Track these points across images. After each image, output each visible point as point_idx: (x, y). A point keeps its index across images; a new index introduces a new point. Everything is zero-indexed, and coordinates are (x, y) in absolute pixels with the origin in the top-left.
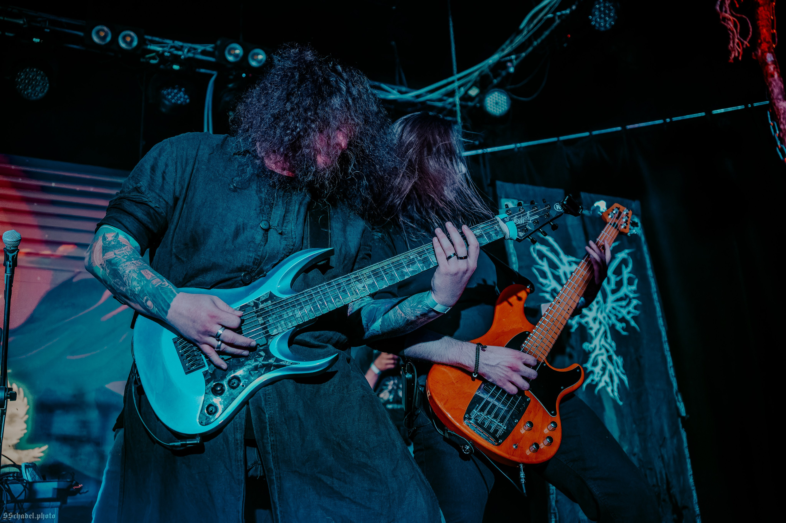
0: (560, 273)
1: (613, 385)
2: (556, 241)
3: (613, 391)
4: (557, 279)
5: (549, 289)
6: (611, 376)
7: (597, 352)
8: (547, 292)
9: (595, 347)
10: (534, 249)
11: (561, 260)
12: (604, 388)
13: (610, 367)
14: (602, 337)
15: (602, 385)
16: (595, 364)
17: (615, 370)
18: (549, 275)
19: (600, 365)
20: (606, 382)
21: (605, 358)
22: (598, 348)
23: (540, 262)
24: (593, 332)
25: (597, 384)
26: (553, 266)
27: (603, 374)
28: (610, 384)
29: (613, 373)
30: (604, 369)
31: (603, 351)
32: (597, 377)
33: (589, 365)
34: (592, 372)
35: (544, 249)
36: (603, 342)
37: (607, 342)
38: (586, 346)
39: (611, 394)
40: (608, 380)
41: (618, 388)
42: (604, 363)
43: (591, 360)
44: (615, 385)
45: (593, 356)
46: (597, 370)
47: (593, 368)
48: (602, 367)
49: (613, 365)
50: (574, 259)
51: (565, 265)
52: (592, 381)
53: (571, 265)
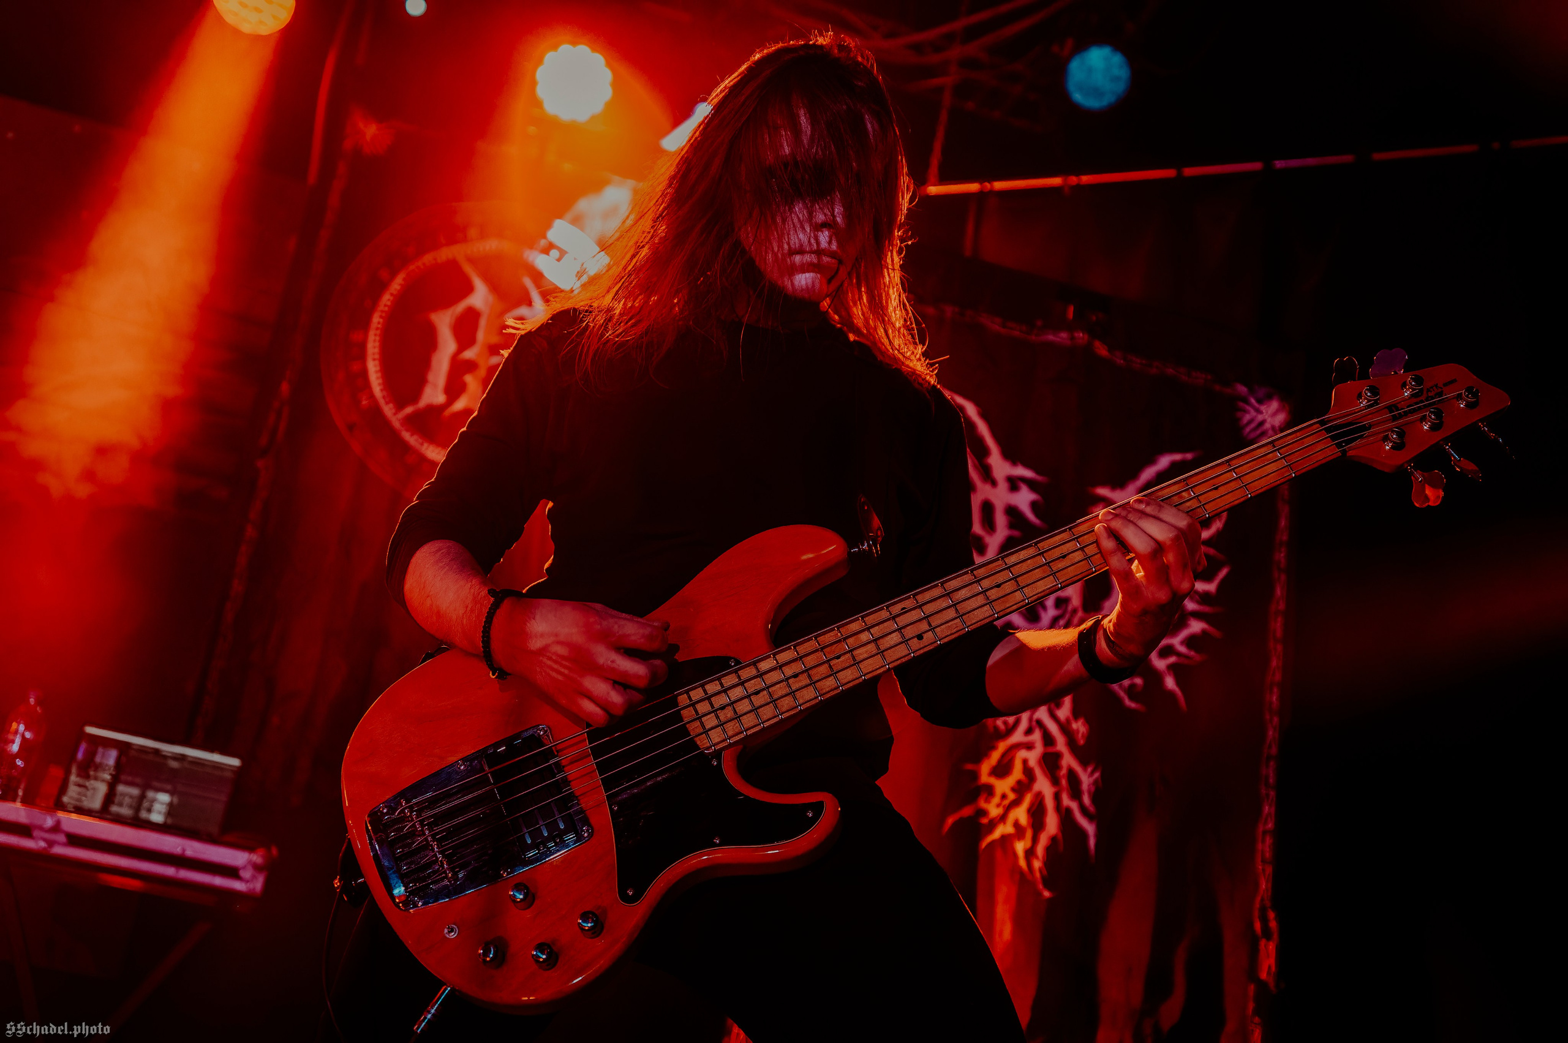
1: (1035, 840)
2: (983, 415)
3: (1030, 853)
6: (1037, 813)
7: (1018, 737)
12: (1006, 839)
13: (1043, 785)
15: (1003, 830)
16: (1002, 770)
17: (1057, 797)
19: (1017, 774)
20: (1016, 824)
21: (1033, 757)
25: (993, 824)
27: (1016, 803)
28: (1029, 834)
29: (1049, 803)
30: (1021, 789)
31: (1036, 736)
32: (998, 806)
33: (984, 770)
34: (990, 790)
39: (1022, 863)
40: (1023, 820)
41: (1048, 849)
42: (1028, 771)
43: (995, 756)
44: (1043, 840)
45: (1002, 746)
46: (1003, 786)
47: (992, 780)
48: (1019, 782)
49: (1055, 781)
50: (1029, 475)
51: (995, 484)
52: (982, 813)
53: (1015, 488)
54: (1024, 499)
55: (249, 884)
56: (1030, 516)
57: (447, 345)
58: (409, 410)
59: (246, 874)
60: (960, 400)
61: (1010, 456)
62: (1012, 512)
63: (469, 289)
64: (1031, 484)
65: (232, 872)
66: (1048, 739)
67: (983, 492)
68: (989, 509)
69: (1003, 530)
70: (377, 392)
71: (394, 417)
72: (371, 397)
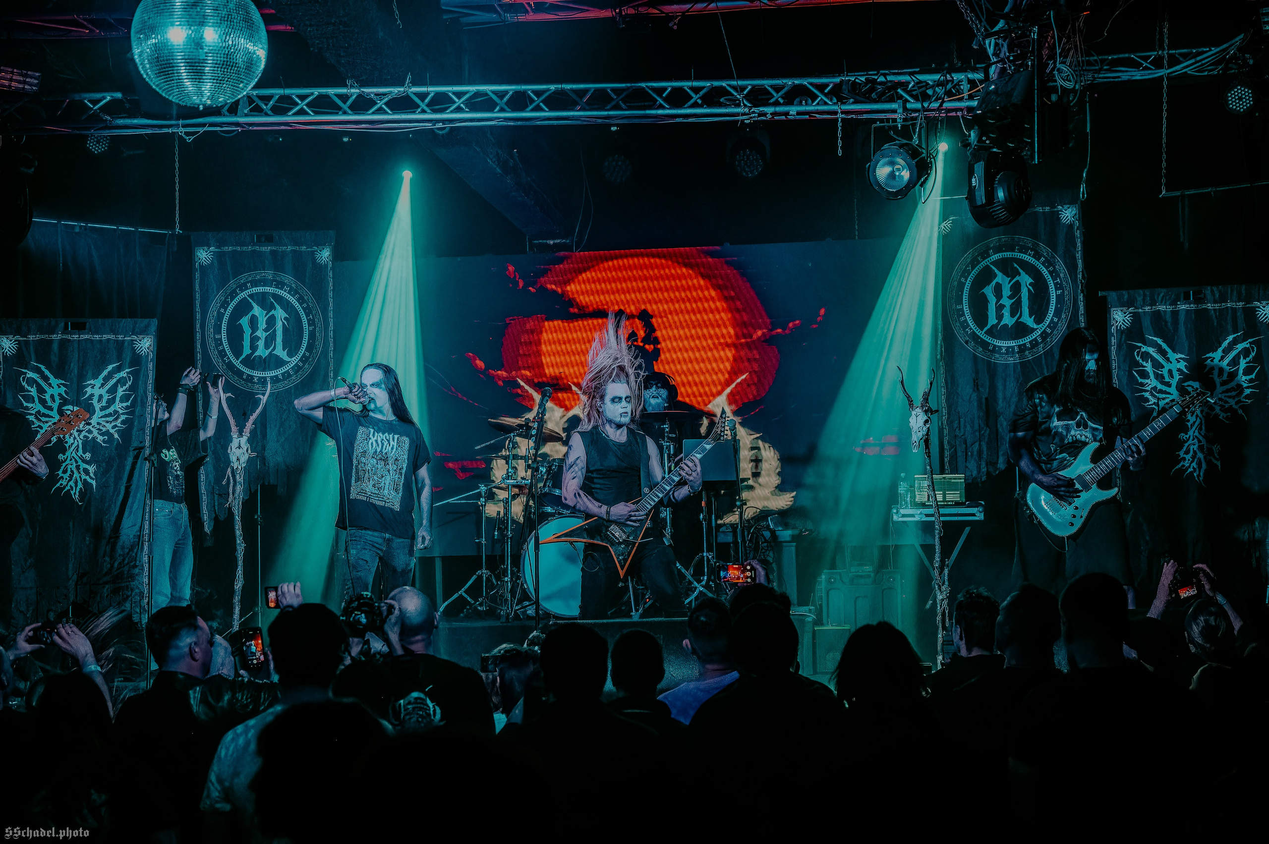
0: (1165, 372)
1: (1200, 471)
2: (1165, 341)
3: (1199, 476)
4: (1160, 378)
5: (1148, 388)
6: (1199, 463)
7: (1190, 442)
8: (1147, 391)
9: (1190, 437)
10: (1138, 353)
11: (1168, 360)
12: (1191, 473)
13: (1200, 455)
14: (1196, 427)
15: (1191, 470)
16: (1187, 452)
17: (1206, 457)
18: (1152, 375)
19: (1192, 453)
20: (1194, 468)
21: (1196, 447)
22: (1191, 438)
23: (1144, 364)
24: (1189, 424)
25: (1186, 470)
26: (1157, 365)
27: (1192, 462)
28: (1198, 470)
29: (1203, 459)
30: (1193, 457)
31: (1196, 441)
32: (1188, 463)
33: (1182, 454)
34: (1184, 459)
35: (1151, 350)
36: (1196, 433)
37: (1199, 434)
38: (1182, 436)
39: (1197, 479)
40: (1195, 466)
41: (1204, 473)
42: (1195, 451)
43: (1185, 448)
44: (1202, 471)
45: (1186, 445)
46: (1188, 457)
47: (1185, 456)
48: (1192, 455)
49: (1204, 453)
50: (1183, 356)
51: (1171, 363)
52: (1183, 466)
53: (1179, 362)
54: (1182, 365)
55: (980, 517)
56: (1185, 370)
57: (992, 300)
58: (986, 329)
59: (978, 514)
60: (1155, 339)
61: (1174, 351)
62: (1179, 370)
63: (996, 276)
64: (1183, 359)
65: (974, 515)
66: (1200, 441)
67: (1167, 367)
68: (1170, 372)
69: (1177, 377)
70: (972, 326)
71: (981, 334)
72: (971, 329)
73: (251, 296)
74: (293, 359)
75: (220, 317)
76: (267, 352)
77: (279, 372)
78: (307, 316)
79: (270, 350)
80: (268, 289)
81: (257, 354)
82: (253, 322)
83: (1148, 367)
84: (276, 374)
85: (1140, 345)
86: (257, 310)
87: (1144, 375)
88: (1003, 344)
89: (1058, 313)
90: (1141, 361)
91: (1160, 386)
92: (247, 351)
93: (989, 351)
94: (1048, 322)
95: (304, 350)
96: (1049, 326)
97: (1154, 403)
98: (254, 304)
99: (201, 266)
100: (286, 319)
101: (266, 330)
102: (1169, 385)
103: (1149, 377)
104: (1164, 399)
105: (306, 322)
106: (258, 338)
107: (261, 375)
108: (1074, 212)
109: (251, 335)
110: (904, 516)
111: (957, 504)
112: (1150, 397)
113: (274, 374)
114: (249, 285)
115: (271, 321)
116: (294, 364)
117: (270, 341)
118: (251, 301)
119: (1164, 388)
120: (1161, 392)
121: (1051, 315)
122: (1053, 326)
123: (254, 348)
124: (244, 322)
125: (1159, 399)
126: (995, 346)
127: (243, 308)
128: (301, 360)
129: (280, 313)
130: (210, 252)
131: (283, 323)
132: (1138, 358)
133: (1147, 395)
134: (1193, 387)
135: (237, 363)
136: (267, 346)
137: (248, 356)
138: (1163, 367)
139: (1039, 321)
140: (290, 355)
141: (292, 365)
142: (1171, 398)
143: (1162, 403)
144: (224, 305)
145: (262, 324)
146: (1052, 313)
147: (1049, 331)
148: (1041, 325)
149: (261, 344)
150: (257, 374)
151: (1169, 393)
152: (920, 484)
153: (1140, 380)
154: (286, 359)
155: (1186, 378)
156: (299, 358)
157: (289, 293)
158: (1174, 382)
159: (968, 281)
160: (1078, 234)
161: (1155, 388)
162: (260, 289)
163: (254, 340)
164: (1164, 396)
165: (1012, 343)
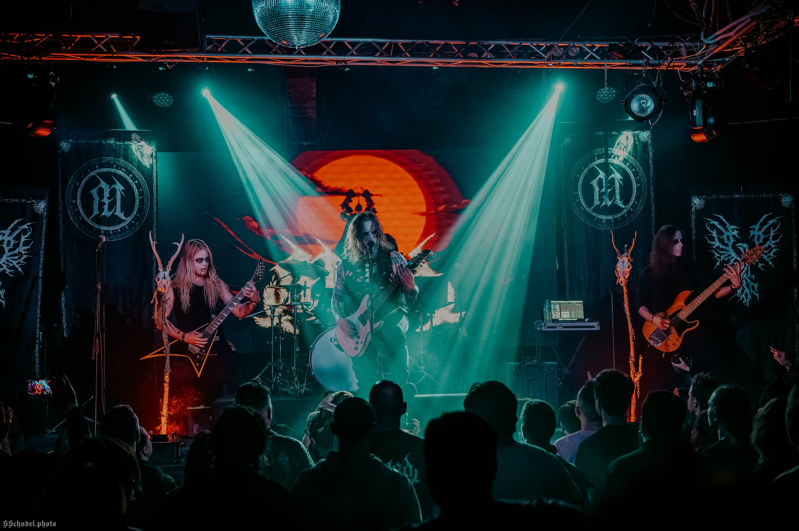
0: (725, 237)
1: (746, 300)
2: (725, 217)
4: (721, 241)
5: (715, 247)
6: (746, 295)
8: (713, 249)
10: (708, 224)
11: (727, 230)
12: (741, 301)
13: (747, 290)
14: (744, 273)
15: (741, 299)
17: (750, 291)
18: (716, 239)
23: (712, 232)
26: (720, 233)
27: (742, 294)
30: (743, 291)
35: (716, 223)
36: (745, 276)
37: (747, 276)
39: (745, 305)
40: (744, 297)
41: (749, 302)
44: (748, 300)
48: (742, 290)
49: (749, 289)
50: (736, 227)
51: (729, 231)
52: (736, 296)
53: (733, 231)
54: (735, 233)
55: (597, 328)
56: (737, 236)
58: (592, 208)
60: (719, 216)
61: (731, 224)
62: (734, 236)
63: (599, 173)
64: (736, 229)
65: (593, 327)
66: (746, 281)
67: (726, 233)
68: (728, 237)
69: (732, 240)
70: (584, 206)
71: (589, 210)
72: (583, 207)
73: (100, 174)
74: (128, 218)
75: (76, 188)
76: (111, 213)
77: (118, 227)
78: (138, 188)
79: (112, 212)
80: (110, 170)
81: (103, 214)
82: (101, 192)
83: (715, 234)
84: (116, 228)
85: (709, 219)
86: (103, 184)
87: (712, 239)
88: (603, 217)
89: (637, 198)
90: (710, 230)
91: (721, 246)
92: (96, 212)
93: (595, 222)
94: (631, 204)
95: (136, 212)
96: (632, 207)
97: (718, 257)
98: (101, 180)
99: (62, 152)
100: (123, 190)
101: (109, 198)
102: (727, 245)
103: (714, 240)
104: (724, 254)
105: (137, 193)
106: (104, 204)
107: (106, 229)
108: (648, 134)
109: (99, 201)
110: (549, 327)
111: (579, 320)
112: (716, 253)
113: (115, 229)
114: (97, 166)
115: (113, 192)
116: (128, 222)
117: (112, 206)
118: (98, 177)
119: (724, 247)
120: (722, 249)
121: (633, 200)
122: (634, 206)
123: (101, 210)
124: (94, 192)
125: (721, 254)
126: (598, 219)
127: (93, 182)
128: (133, 219)
129: (119, 187)
130: (69, 143)
131: (121, 194)
132: (708, 228)
133: (713, 251)
134: (742, 247)
135: (89, 221)
136: (110, 209)
137: (97, 216)
138: (723, 234)
139: (625, 203)
140: (126, 215)
141: (127, 223)
142: (728, 253)
143: (722, 257)
144: (80, 180)
145: (107, 194)
146: (634, 198)
147: (632, 209)
148: (627, 206)
149: (106, 207)
150: (104, 228)
151: (727, 251)
152: (555, 307)
153: (709, 242)
154: (123, 218)
155: (737, 241)
156: (132, 218)
157: (125, 173)
158: (730, 244)
159: (581, 177)
160: (650, 148)
161: (718, 247)
162: (105, 170)
163: (101, 204)
164: (724, 252)
165: (610, 217)
